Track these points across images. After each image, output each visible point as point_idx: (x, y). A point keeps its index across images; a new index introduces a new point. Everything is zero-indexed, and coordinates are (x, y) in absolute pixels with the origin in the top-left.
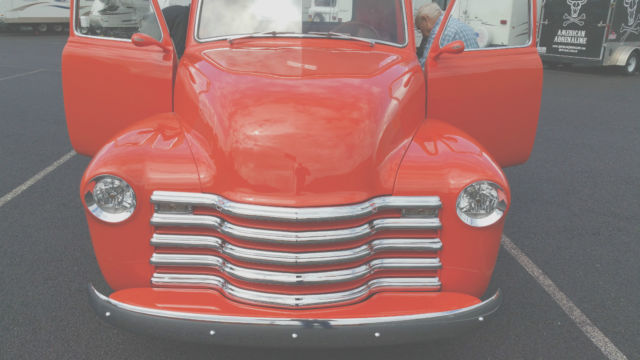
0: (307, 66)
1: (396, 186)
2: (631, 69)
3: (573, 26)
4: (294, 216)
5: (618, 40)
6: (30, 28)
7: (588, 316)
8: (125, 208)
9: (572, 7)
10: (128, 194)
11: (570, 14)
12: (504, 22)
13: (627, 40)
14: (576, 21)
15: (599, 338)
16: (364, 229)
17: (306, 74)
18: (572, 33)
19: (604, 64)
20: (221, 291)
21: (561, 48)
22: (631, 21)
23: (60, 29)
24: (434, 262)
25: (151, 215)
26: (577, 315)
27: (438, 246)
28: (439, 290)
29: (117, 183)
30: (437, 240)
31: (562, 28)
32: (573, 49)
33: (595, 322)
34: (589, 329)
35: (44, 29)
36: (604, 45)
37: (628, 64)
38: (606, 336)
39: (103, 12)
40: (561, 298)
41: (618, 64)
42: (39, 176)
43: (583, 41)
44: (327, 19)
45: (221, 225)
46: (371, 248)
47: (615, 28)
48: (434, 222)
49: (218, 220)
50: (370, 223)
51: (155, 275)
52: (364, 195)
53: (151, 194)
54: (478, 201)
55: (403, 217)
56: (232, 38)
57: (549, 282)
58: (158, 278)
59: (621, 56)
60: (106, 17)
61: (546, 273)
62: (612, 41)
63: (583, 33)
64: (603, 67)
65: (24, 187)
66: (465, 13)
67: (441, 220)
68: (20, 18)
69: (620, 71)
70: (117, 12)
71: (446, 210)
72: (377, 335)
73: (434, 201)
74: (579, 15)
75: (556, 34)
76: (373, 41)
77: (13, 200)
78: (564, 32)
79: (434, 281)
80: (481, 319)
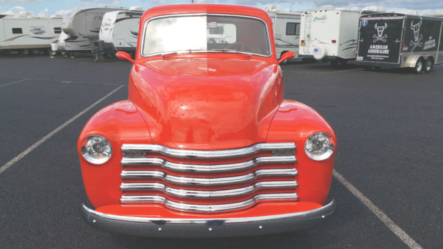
0: (210, 70)
1: (268, 137)
2: (419, 69)
3: (380, 43)
4: (208, 156)
5: (409, 51)
6: (17, 52)
7: (392, 219)
8: (105, 155)
9: (378, 31)
10: (107, 146)
11: (377, 35)
12: (334, 41)
13: (415, 51)
14: (381, 39)
15: (398, 231)
16: (250, 163)
17: (210, 74)
18: (379, 47)
19: (402, 67)
20: (164, 205)
21: (373, 57)
22: (417, 39)
23: (37, 52)
24: (294, 183)
25: (121, 159)
26: (384, 218)
27: (296, 173)
28: (297, 201)
29: (100, 139)
30: (294, 169)
31: (373, 44)
32: (380, 57)
33: (396, 222)
34: (393, 226)
35: (27, 52)
36: (401, 54)
37: (417, 66)
38: (403, 230)
39: (66, 40)
40: (374, 209)
41: (411, 66)
42: (34, 146)
43: (387, 52)
44: (218, 42)
45: (164, 163)
46: (255, 175)
47: (407, 43)
48: (292, 158)
49: (162, 161)
50: (254, 159)
51: (123, 197)
52: (250, 142)
53: (121, 146)
54: (318, 145)
55: (274, 155)
56: (164, 54)
57: (367, 200)
58: (124, 198)
59: (412, 62)
60: (69, 44)
61: (365, 195)
62: (405, 51)
63: (387, 47)
64: (400, 69)
65: (26, 153)
66: (309, 36)
67: (296, 157)
68: (10, 46)
69: (411, 71)
70: (77, 40)
71: (298, 151)
72: (260, 227)
73: (292, 145)
74: (383, 35)
75: (369, 48)
76: (251, 54)
77: (19, 161)
78: (374, 47)
79: (294, 195)
80: (323, 217)
